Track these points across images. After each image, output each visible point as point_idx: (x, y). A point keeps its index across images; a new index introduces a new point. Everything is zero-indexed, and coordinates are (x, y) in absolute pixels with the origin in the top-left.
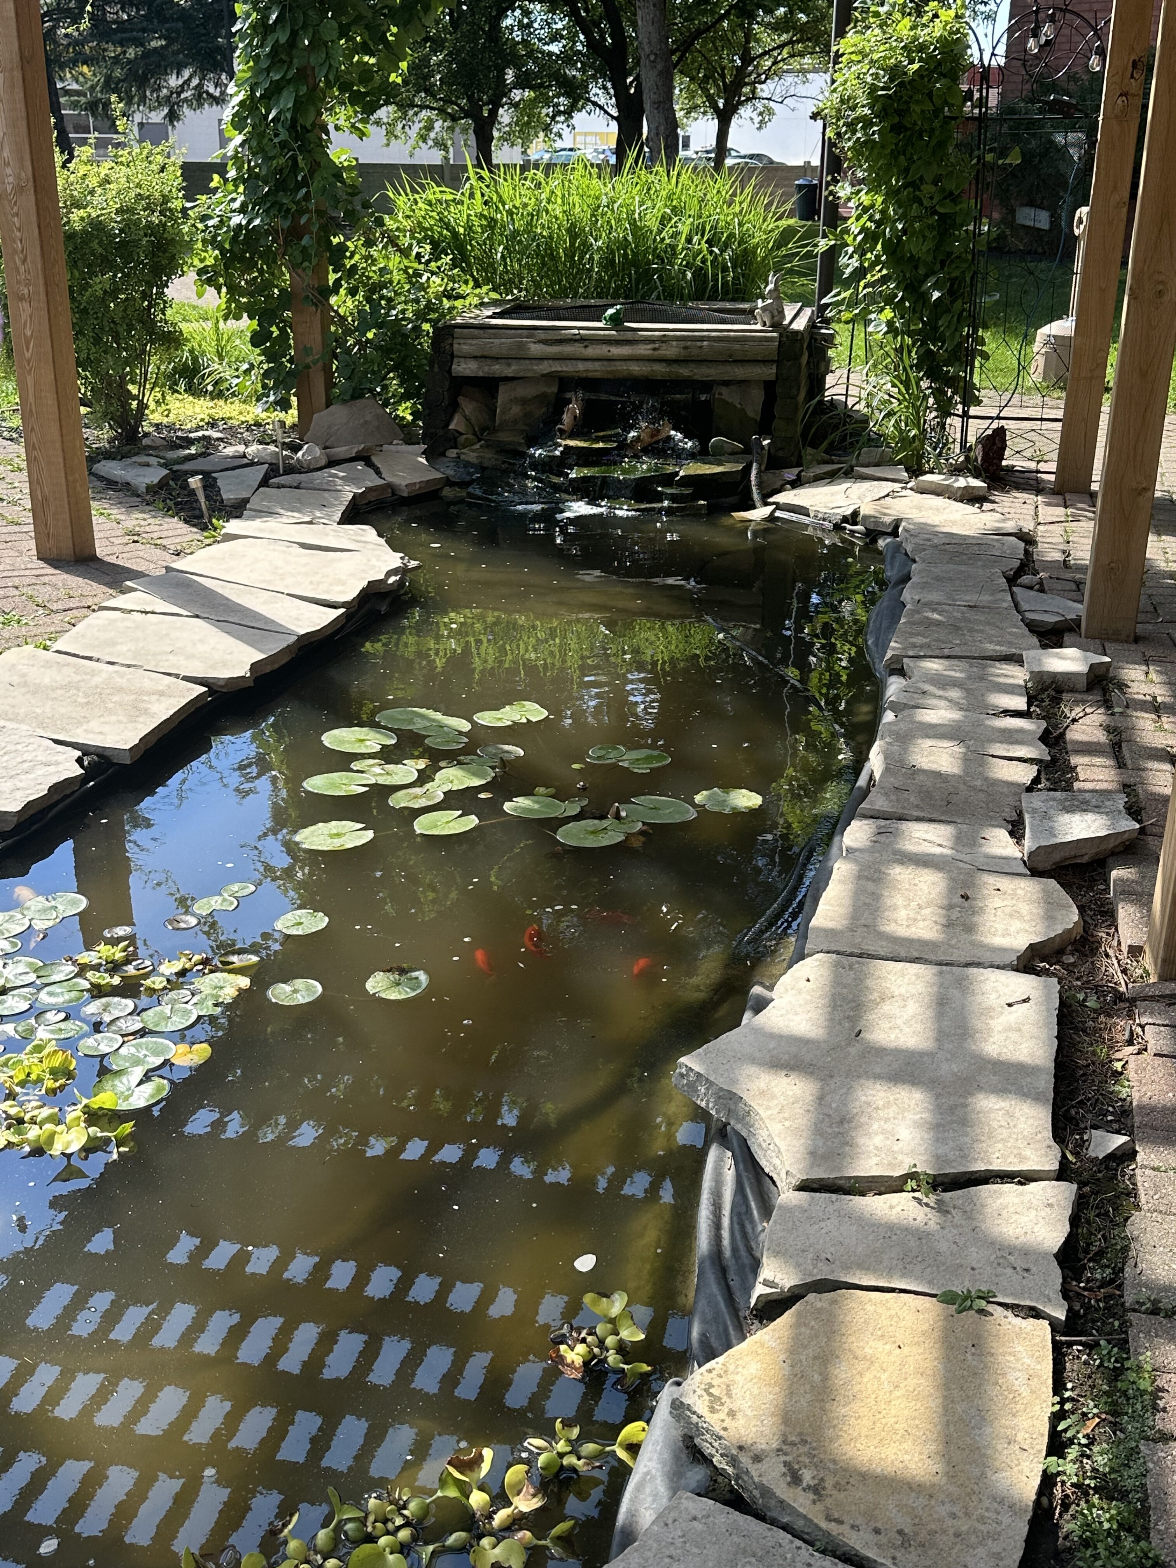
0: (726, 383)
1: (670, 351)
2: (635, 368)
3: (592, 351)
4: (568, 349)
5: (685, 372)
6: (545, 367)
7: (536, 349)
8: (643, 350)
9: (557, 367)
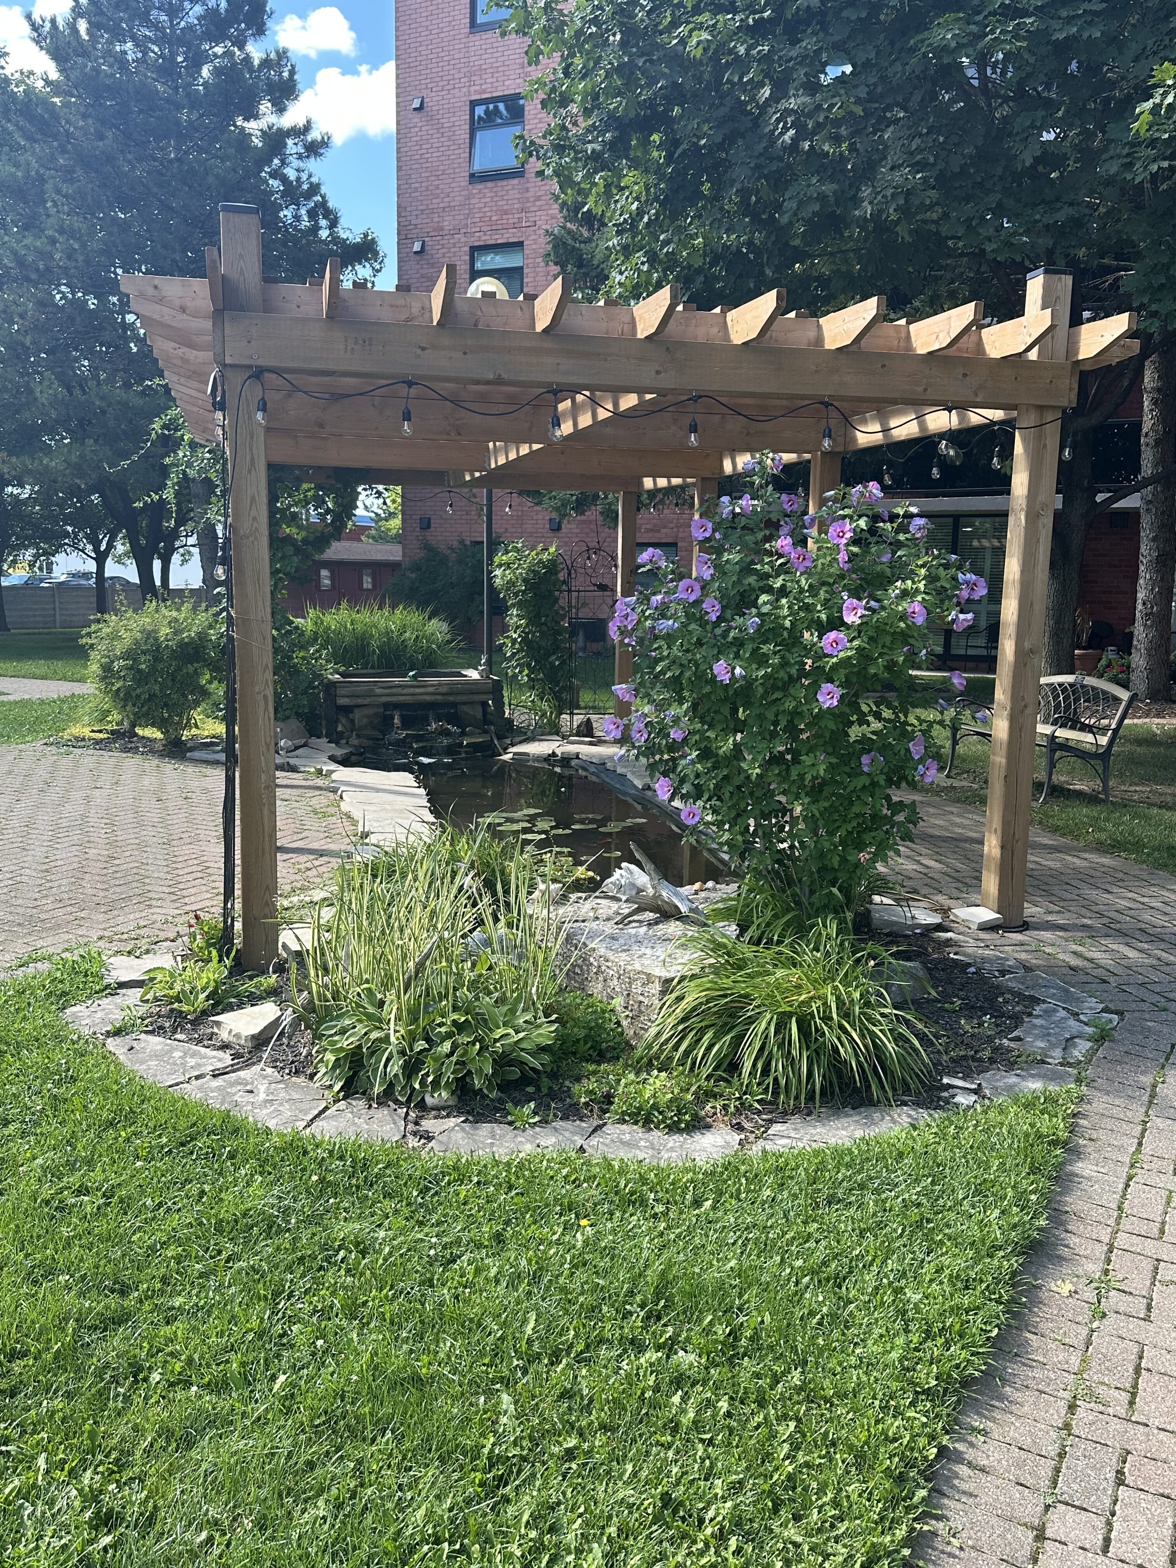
0: (465, 703)
1: (444, 690)
2: (428, 698)
3: (406, 691)
4: (394, 690)
5: (451, 698)
6: (384, 699)
7: (378, 691)
8: (431, 689)
9: (389, 699)
